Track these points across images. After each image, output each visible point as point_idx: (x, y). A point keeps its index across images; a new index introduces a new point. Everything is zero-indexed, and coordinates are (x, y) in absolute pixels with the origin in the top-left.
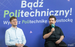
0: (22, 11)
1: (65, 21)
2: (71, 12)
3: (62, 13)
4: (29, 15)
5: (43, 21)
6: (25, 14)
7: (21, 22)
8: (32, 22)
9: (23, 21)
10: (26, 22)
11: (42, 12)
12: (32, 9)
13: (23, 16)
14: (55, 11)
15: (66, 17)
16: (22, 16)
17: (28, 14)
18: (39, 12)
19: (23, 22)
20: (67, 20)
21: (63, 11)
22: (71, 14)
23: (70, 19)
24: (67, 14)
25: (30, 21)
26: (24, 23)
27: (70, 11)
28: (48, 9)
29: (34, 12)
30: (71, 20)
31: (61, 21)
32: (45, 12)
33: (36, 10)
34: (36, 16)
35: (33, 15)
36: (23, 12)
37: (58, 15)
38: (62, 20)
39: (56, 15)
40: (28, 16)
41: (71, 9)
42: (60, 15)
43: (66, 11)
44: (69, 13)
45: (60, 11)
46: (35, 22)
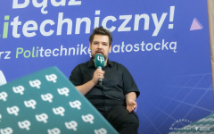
0: (16, 19)
1: (154, 47)
2: (171, 20)
3: (142, 21)
4: (38, 32)
5: (83, 50)
6: (25, 29)
7: (13, 55)
8: (47, 53)
9: (19, 51)
10: (27, 54)
11: (79, 21)
12: (46, 12)
13: (18, 36)
14: (121, 17)
15: (155, 33)
16: (16, 35)
17: (35, 28)
18: (69, 21)
19: (18, 53)
20: (158, 46)
21: (146, 17)
22: (171, 26)
23: (168, 40)
24: (158, 25)
25: (42, 50)
26: (21, 56)
27: (168, 17)
28: (98, 12)
29: (52, 23)
30: (173, 46)
31: (140, 47)
32: (87, 20)
33: (61, 15)
34: (59, 32)
35: (51, 32)
36: (20, 23)
37: (129, 29)
38: (143, 44)
39: (122, 28)
40: (34, 34)
41: (172, 9)
42: (136, 28)
43: (154, 16)
44: (167, 21)
45: (138, 18)
46: (56, 52)
